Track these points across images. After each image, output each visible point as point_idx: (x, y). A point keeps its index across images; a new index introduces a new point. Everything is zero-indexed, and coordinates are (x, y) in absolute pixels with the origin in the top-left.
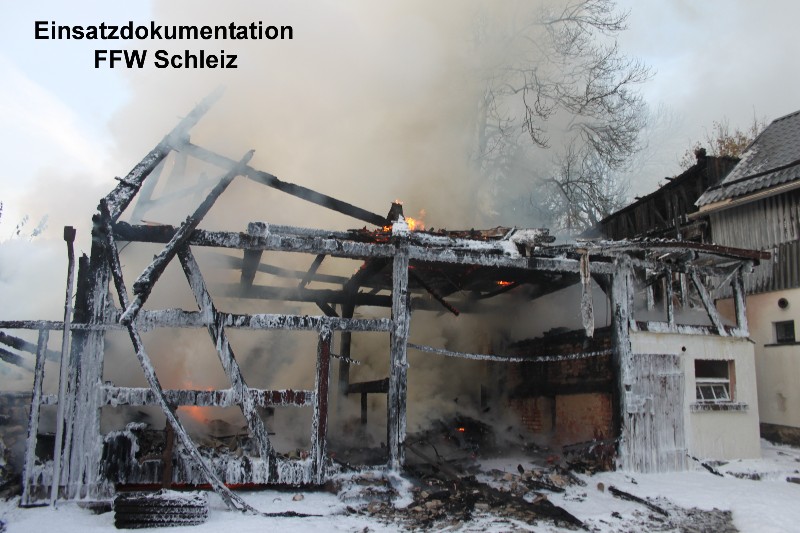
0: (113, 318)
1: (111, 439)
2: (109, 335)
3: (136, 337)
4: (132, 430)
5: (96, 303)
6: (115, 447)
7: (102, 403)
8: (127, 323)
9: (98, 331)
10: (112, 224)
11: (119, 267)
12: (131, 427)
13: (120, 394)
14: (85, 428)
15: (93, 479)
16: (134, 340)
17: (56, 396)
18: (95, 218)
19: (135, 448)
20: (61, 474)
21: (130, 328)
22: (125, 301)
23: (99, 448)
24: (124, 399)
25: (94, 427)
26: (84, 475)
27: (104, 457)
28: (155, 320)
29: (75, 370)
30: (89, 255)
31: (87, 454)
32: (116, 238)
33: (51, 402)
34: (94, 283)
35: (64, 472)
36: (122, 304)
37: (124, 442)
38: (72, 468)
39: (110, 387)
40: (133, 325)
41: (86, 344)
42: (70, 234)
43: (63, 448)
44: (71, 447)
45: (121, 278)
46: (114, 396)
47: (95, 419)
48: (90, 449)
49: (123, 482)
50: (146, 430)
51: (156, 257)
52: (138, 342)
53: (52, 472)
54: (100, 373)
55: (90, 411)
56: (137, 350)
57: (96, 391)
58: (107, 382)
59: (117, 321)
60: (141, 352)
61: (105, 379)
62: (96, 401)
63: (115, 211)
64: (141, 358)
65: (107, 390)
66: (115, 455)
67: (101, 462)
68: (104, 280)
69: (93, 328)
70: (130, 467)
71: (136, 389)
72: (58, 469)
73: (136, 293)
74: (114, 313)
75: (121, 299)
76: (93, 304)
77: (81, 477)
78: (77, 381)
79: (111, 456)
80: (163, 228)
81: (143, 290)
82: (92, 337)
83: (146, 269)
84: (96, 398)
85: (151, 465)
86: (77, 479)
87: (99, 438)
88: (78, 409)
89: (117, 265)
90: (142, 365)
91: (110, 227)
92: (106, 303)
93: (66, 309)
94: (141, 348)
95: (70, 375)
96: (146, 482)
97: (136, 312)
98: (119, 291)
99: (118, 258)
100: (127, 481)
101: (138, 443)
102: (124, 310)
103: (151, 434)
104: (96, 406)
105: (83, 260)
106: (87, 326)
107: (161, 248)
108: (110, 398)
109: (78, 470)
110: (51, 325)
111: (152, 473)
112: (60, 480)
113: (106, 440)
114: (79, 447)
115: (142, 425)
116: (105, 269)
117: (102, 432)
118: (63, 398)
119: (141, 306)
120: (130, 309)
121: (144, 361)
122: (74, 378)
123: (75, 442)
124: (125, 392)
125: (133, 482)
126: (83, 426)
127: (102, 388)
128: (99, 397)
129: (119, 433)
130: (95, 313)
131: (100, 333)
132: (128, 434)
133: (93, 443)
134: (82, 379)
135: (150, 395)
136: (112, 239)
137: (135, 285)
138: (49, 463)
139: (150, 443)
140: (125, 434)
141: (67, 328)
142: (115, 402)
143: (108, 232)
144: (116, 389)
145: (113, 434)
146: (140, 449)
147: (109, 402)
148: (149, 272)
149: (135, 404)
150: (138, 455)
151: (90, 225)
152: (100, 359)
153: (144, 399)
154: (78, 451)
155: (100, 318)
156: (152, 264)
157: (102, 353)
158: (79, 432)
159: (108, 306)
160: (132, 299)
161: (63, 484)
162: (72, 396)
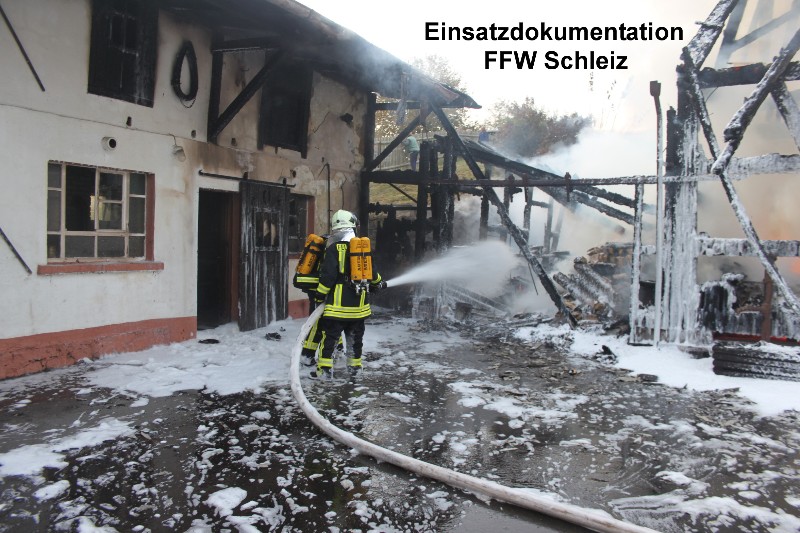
0: (705, 168)
1: (707, 288)
2: (701, 186)
3: (729, 186)
4: (729, 281)
5: (686, 154)
6: (712, 297)
7: (698, 254)
8: (719, 172)
9: (690, 183)
10: (697, 71)
11: (707, 115)
12: (727, 277)
13: (715, 245)
14: (683, 277)
15: (692, 325)
16: (727, 190)
17: (654, 247)
18: (680, 69)
19: (732, 298)
20: (662, 318)
21: (722, 177)
22: (715, 150)
23: (696, 297)
24: (719, 250)
25: (690, 276)
26: (683, 322)
27: (701, 306)
28: (748, 168)
29: (670, 221)
30: (676, 108)
31: (685, 302)
32: (701, 86)
33: (649, 253)
34: (683, 135)
35: (664, 319)
36: (713, 153)
37: (720, 293)
38: (672, 314)
39: (705, 238)
40: (725, 173)
41: (678, 196)
42: (655, 89)
43: (663, 295)
44: (670, 294)
45: (710, 127)
46: (709, 247)
47: (691, 269)
48: (688, 298)
49: (721, 331)
50: (743, 281)
51: (746, 99)
52: (732, 192)
53: (654, 315)
54: (694, 224)
55: (686, 262)
56: (731, 200)
57: (690, 242)
58: (701, 233)
59: (709, 172)
60: (735, 202)
61: (700, 230)
62: (692, 251)
63: (698, 58)
64: (735, 208)
65: (702, 241)
66: (712, 304)
67: (699, 310)
68: (692, 130)
69: (685, 180)
70: (727, 317)
71: (730, 240)
72: (659, 314)
73: (727, 140)
74: (705, 164)
75: (711, 148)
76: (683, 156)
77: (680, 323)
78: (673, 232)
79: (708, 305)
80: (751, 67)
81: (734, 136)
82: (684, 189)
83: (736, 114)
84: (691, 248)
85: (749, 317)
86: (676, 325)
87: (696, 288)
88: (676, 258)
89: (705, 114)
90: (737, 215)
91: (694, 75)
92: (696, 154)
93: (658, 162)
94: (735, 197)
95: (666, 227)
96: (744, 333)
97: (728, 160)
98: (709, 140)
99: (705, 105)
100: (724, 330)
101: (736, 294)
102: (715, 159)
103: (749, 285)
104: (691, 256)
105: (671, 113)
106: (679, 179)
107: (751, 90)
108: (705, 248)
109: (676, 316)
110: (645, 181)
111: (750, 325)
112: (661, 325)
113: (703, 289)
114: (677, 295)
115: (739, 276)
116: (693, 119)
117: (699, 282)
118: (660, 248)
119: (732, 153)
120: (721, 157)
121: (739, 211)
122: (670, 229)
123: (673, 289)
124: (720, 242)
125: (730, 332)
126: (680, 275)
127: (697, 238)
128: (694, 248)
129: (715, 284)
130: (686, 165)
131: (692, 185)
132: (724, 284)
133: (690, 292)
134: (677, 229)
135: (746, 246)
136: (697, 87)
137: (726, 132)
138: (651, 307)
139: (747, 294)
140: (722, 284)
141: (660, 182)
142: (710, 252)
143: (693, 80)
144: (711, 240)
145: (709, 284)
146: (738, 300)
147: (705, 253)
148: (740, 116)
149: (731, 255)
150: (735, 306)
151: (675, 77)
152: (694, 211)
153: (740, 249)
154: (676, 299)
155: (692, 170)
156: (743, 107)
157: (695, 204)
158: (677, 281)
159: (698, 157)
160: (722, 147)
161: (663, 328)
162: (668, 247)
